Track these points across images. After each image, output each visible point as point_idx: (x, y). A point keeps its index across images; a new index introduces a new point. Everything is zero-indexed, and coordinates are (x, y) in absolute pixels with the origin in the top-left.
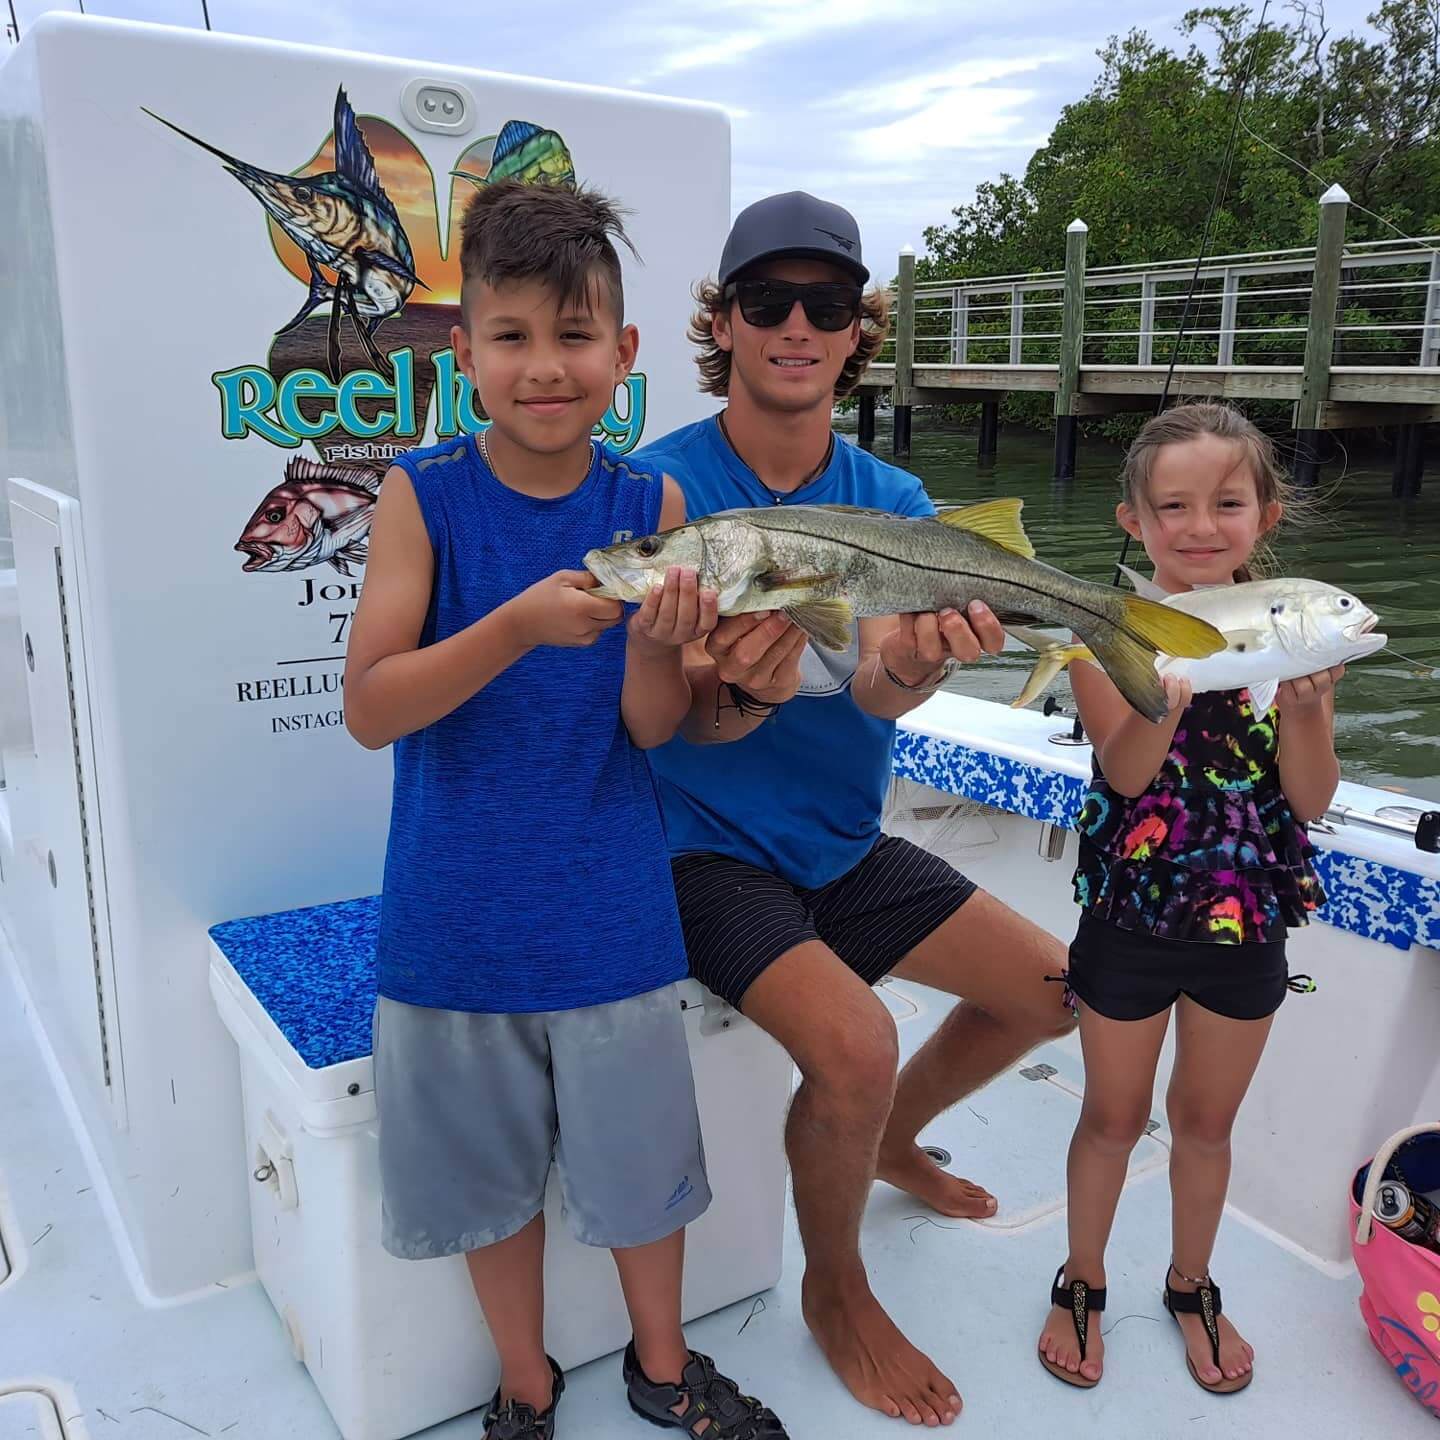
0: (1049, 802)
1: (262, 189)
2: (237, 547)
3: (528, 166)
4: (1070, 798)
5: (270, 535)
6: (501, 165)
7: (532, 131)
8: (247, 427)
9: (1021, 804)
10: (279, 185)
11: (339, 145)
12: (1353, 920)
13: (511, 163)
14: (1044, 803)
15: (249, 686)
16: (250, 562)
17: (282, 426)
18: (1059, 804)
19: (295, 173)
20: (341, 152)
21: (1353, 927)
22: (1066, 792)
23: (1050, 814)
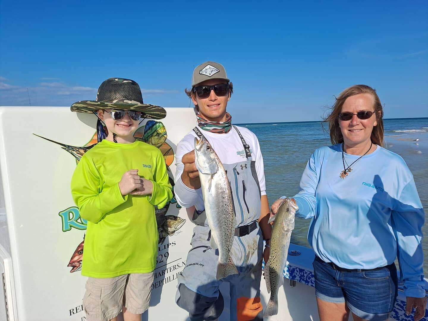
0: (295, 275)
1: (74, 152)
2: (68, 266)
3: (154, 132)
4: (301, 275)
5: (79, 259)
6: (146, 133)
7: (154, 123)
8: (71, 226)
9: (286, 275)
10: (80, 150)
11: (98, 135)
12: (394, 315)
13: (149, 132)
14: (293, 276)
15: (73, 310)
16: (73, 269)
17: (82, 223)
18: (298, 276)
19: (85, 146)
20: (99, 137)
21: (394, 317)
22: (300, 273)
23: (295, 278)
